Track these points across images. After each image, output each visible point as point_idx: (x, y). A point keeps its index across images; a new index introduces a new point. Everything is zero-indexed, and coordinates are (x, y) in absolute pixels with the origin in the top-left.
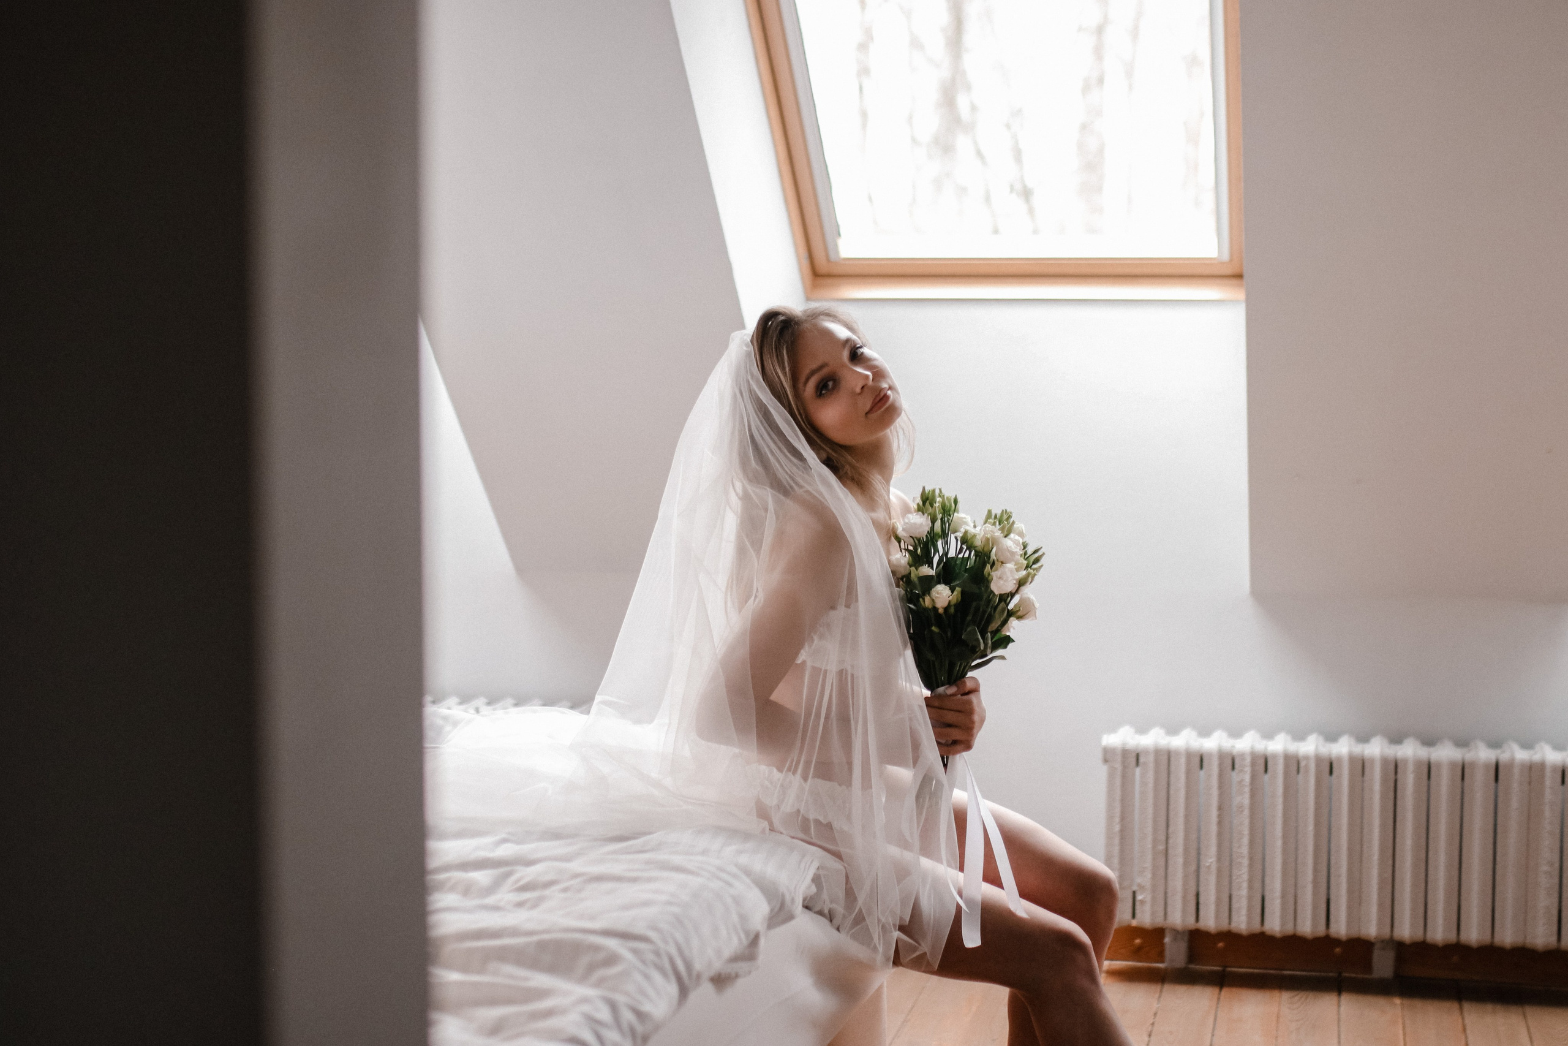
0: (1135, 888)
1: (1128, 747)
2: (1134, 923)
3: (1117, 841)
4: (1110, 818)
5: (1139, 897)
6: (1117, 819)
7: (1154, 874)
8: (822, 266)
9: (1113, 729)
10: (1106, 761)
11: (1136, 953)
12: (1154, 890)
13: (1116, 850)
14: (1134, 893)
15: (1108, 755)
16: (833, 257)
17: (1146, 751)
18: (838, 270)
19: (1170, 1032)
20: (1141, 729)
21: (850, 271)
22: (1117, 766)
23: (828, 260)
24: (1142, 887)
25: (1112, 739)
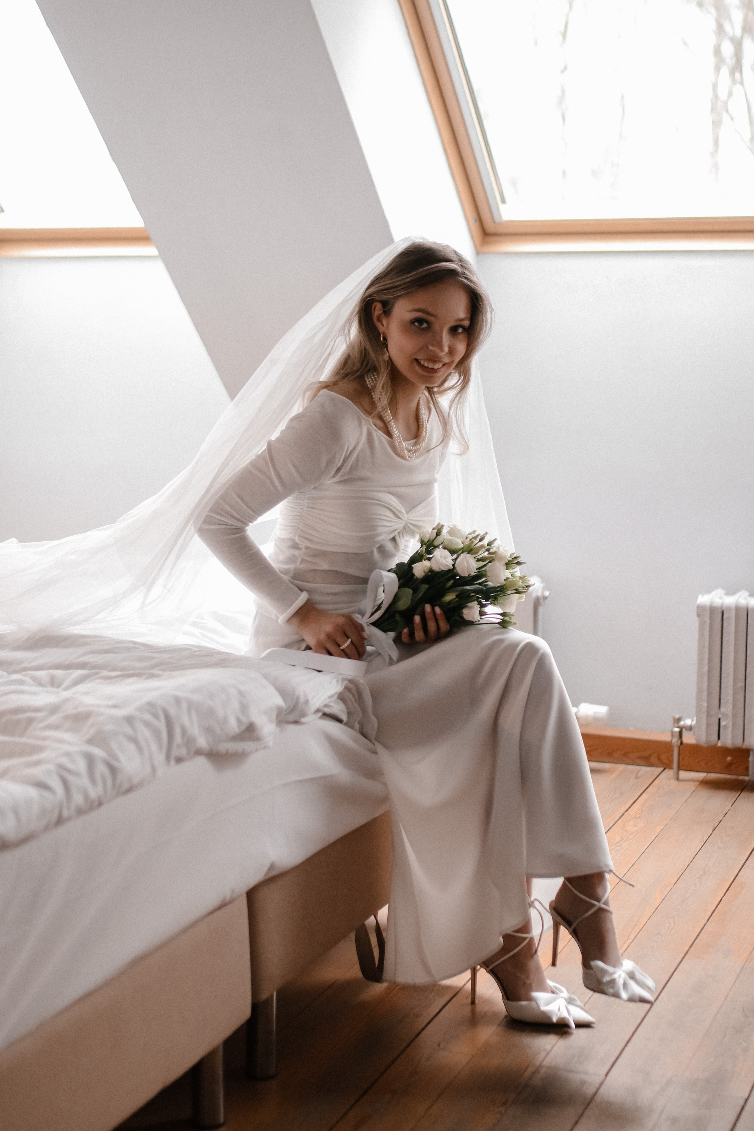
0: (720, 716)
1: (715, 605)
2: (719, 744)
3: (706, 678)
4: (700, 661)
5: (723, 723)
6: (706, 661)
7: (734, 705)
8: (490, 227)
9: (709, 591)
10: (699, 615)
11: (728, 768)
12: (734, 716)
13: (705, 685)
14: (719, 720)
15: (701, 610)
16: (497, 219)
17: (729, 609)
18: (502, 230)
19: (732, 828)
20: (730, 592)
21: (511, 230)
22: (707, 619)
23: (494, 221)
24: (725, 715)
25: (704, 600)
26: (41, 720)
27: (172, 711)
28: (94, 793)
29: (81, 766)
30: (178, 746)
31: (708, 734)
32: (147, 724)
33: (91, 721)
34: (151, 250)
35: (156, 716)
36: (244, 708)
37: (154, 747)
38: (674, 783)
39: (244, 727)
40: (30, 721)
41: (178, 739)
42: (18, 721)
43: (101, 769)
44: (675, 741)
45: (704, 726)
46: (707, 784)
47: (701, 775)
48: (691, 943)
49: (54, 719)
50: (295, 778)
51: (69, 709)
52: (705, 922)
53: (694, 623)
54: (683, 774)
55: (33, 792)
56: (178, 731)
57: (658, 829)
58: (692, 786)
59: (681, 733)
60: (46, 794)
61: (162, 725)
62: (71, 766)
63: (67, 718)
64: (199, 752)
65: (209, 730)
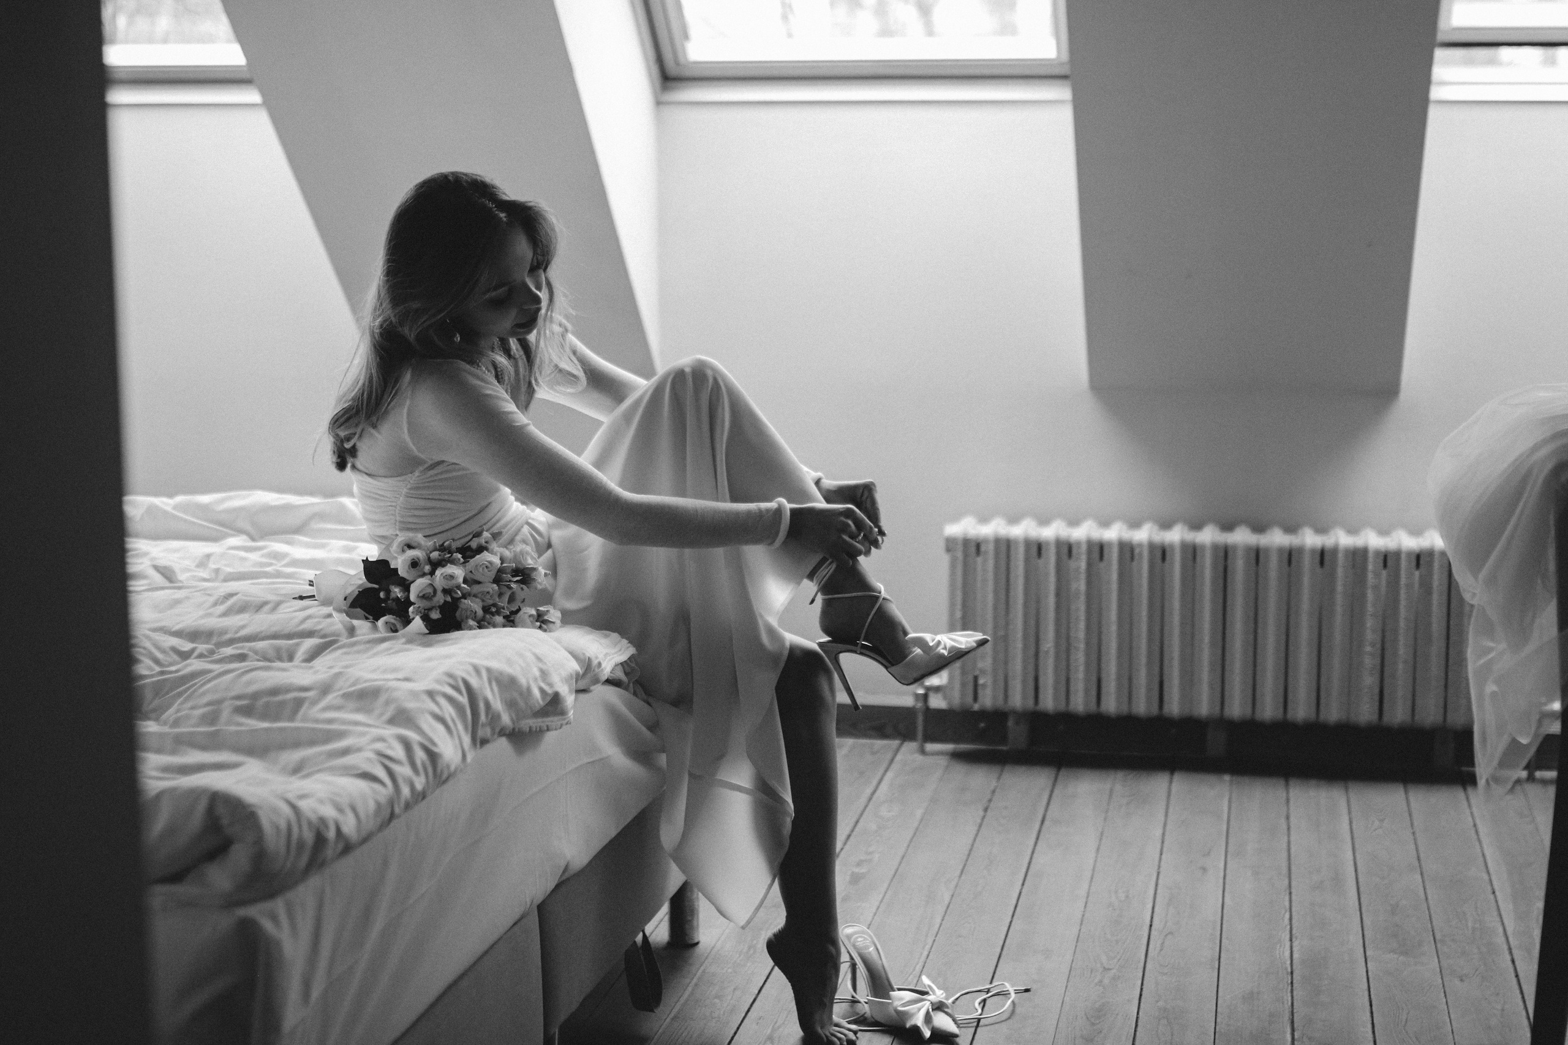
0: (977, 673)
1: (969, 537)
2: (976, 707)
4: (952, 605)
5: (981, 681)
6: (959, 606)
7: (994, 659)
8: (672, 69)
9: (956, 518)
10: (948, 549)
11: (979, 737)
12: (995, 673)
14: (975, 678)
15: (951, 544)
16: (682, 60)
17: (986, 541)
18: (687, 73)
19: (1006, 808)
20: (984, 519)
21: (697, 73)
22: (960, 555)
23: (677, 63)
24: (983, 672)
25: (954, 530)
26: (314, 702)
27: (474, 682)
28: (420, 783)
29: (399, 752)
30: (483, 725)
31: (963, 694)
32: (450, 699)
33: (382, 699)
34: (252, 96)
35: (457, 689)
36: (544, 674)
37: (460, 727)
38: (919, 758)
39: (549, 699)
40: (299, 703)
41: (483, 718)
42: (282, 704)
43: (420, 755)
44: (920, 705)
45: (957, 686)
46: (957, 756)
47: (949, 747)
48: (1001, 943)
49: (329, 699)
50: (586, 760)
51: (344, 686)
52: (1009, 920)
53: (944, 561)
54: (930, 747)
55: (362, 785)
56: (482, 706)
57: (919, 813)
58: (943, 761)
59: (925, 697)
60: (377, 786)
61: (464, 700)
62: (390, 752)
63: (347, 696)
64: (502, 733)
65: (511, 704)
